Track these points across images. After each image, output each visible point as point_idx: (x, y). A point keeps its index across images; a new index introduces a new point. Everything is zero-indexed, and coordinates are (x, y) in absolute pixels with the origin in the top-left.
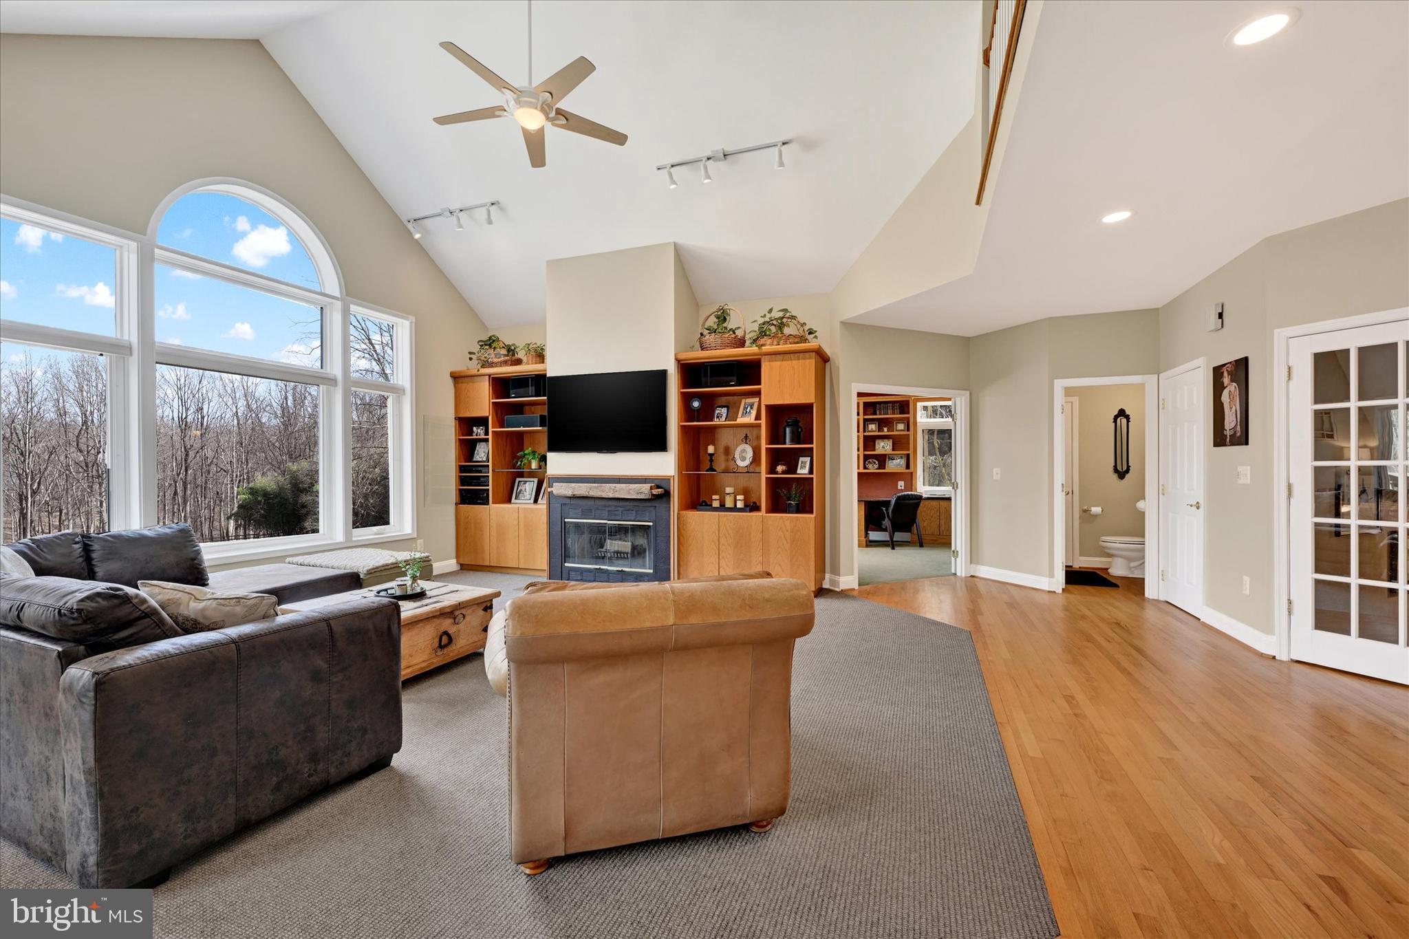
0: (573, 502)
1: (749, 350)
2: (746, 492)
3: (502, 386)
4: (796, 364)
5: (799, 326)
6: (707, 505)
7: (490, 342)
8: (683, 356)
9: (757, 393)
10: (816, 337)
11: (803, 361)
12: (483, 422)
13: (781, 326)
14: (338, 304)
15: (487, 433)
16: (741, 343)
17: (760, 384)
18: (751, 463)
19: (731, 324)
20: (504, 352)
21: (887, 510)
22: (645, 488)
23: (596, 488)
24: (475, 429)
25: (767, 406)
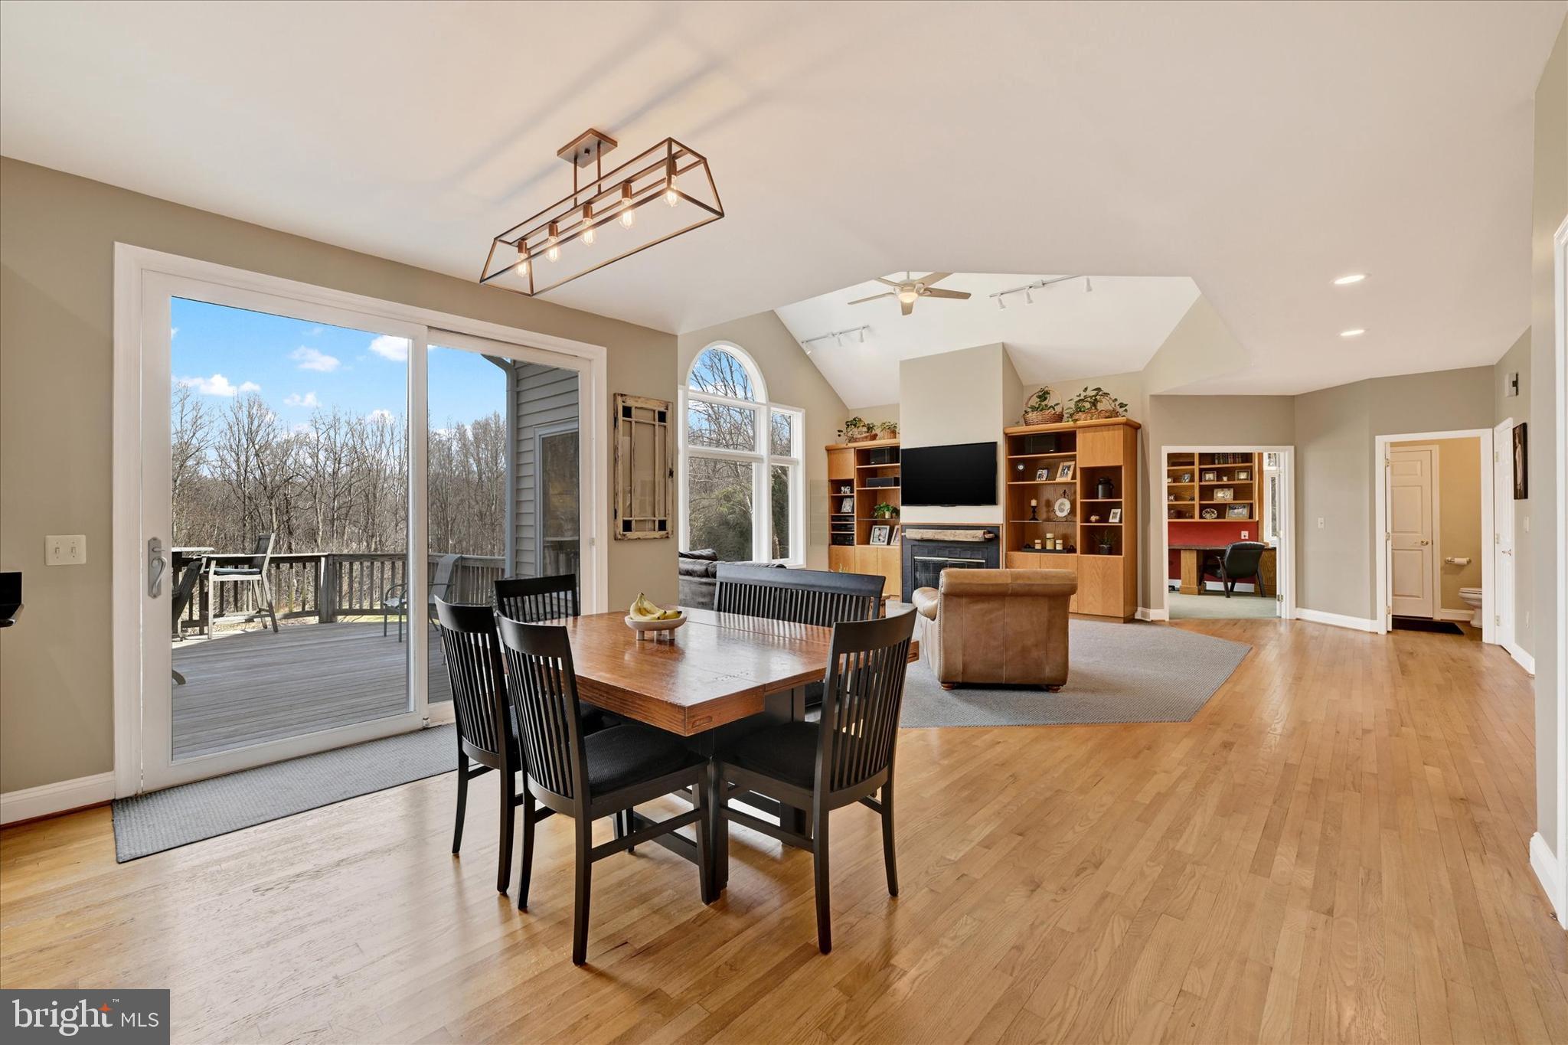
0: (921, 544)
1: (1066, 425)
2: (1065, 538)
3: (864, 455)
4: (1106, 434)
5: (1111, 402)
6: (1030, 547)
7: (854, 423)
8: (1010, 430)
9: (1073, 458)
10: (1126, 410)
11: (1113, 432)
12: (849, 483)
13: (1094, 404)
14: (764, 409)
15: (852, 491)
16: (1059, 418)
17: (1075, 451)
18: (1069, 514)
19: (1050, 402)
20: (865, 429)
21: (1222, 559)
22: (980, 533)
23: (940, 533)
24: (842, 488)
25: (1081, 469)
